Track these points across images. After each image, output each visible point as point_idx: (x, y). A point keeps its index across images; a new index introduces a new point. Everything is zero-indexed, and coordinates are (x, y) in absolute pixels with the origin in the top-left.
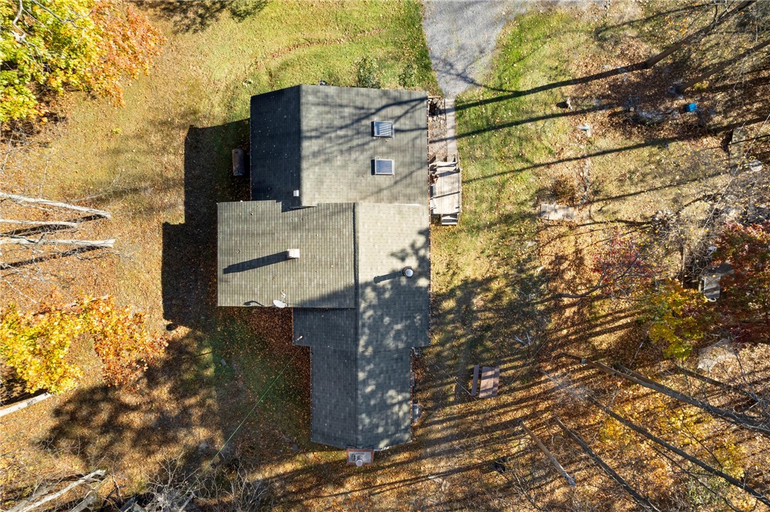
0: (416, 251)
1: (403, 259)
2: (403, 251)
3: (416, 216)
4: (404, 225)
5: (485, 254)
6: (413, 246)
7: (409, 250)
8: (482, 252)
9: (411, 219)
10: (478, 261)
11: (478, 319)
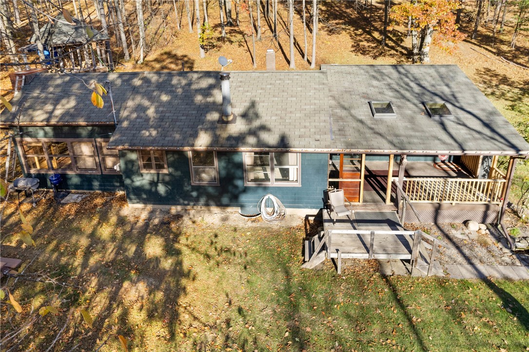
0: (253, 133)
1: (244, 116)
2: (257, 116)
3: (313, 130)
4: (298, 115)
5: (234, 315)
6: (263, 128)
7: (256, 123)
8: (240, 310)
9: (307, 124)
10: (222, 298)
11: (100, 289)
